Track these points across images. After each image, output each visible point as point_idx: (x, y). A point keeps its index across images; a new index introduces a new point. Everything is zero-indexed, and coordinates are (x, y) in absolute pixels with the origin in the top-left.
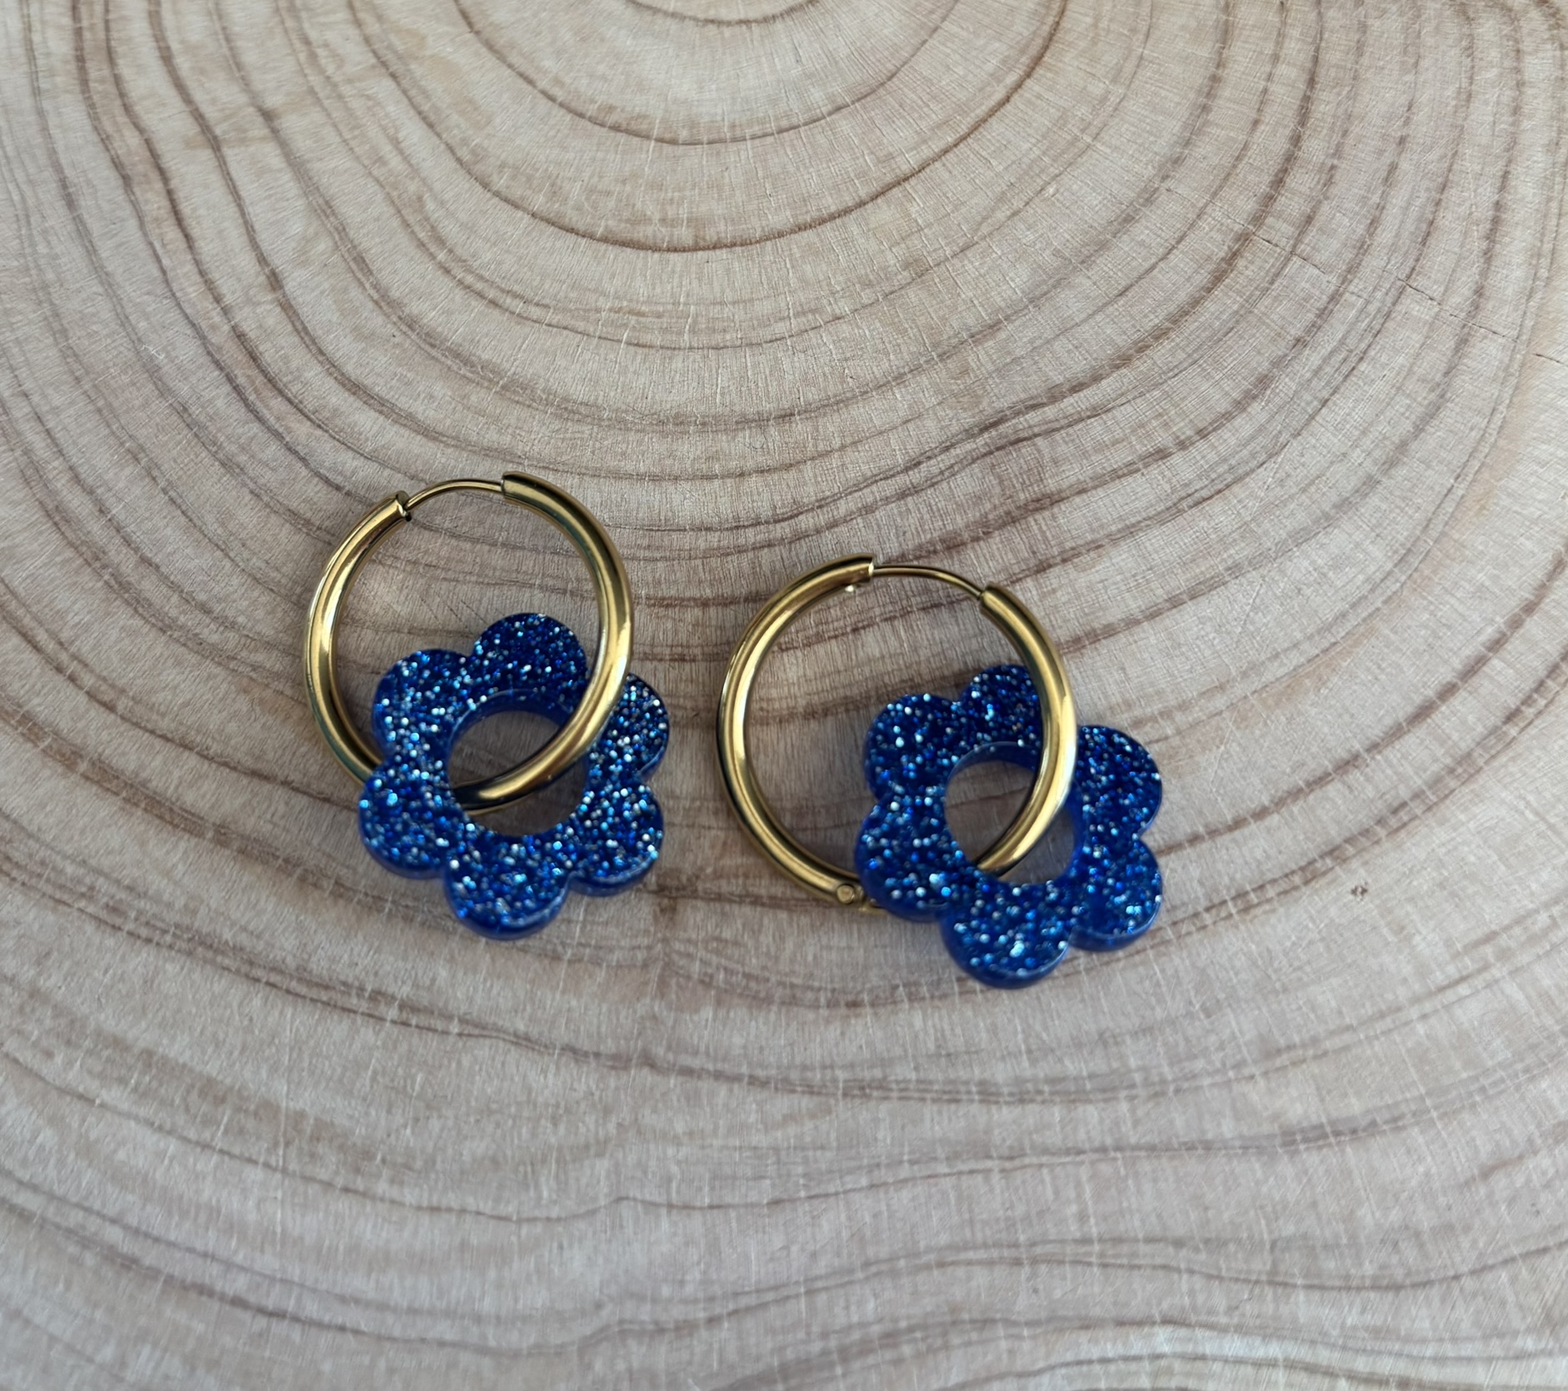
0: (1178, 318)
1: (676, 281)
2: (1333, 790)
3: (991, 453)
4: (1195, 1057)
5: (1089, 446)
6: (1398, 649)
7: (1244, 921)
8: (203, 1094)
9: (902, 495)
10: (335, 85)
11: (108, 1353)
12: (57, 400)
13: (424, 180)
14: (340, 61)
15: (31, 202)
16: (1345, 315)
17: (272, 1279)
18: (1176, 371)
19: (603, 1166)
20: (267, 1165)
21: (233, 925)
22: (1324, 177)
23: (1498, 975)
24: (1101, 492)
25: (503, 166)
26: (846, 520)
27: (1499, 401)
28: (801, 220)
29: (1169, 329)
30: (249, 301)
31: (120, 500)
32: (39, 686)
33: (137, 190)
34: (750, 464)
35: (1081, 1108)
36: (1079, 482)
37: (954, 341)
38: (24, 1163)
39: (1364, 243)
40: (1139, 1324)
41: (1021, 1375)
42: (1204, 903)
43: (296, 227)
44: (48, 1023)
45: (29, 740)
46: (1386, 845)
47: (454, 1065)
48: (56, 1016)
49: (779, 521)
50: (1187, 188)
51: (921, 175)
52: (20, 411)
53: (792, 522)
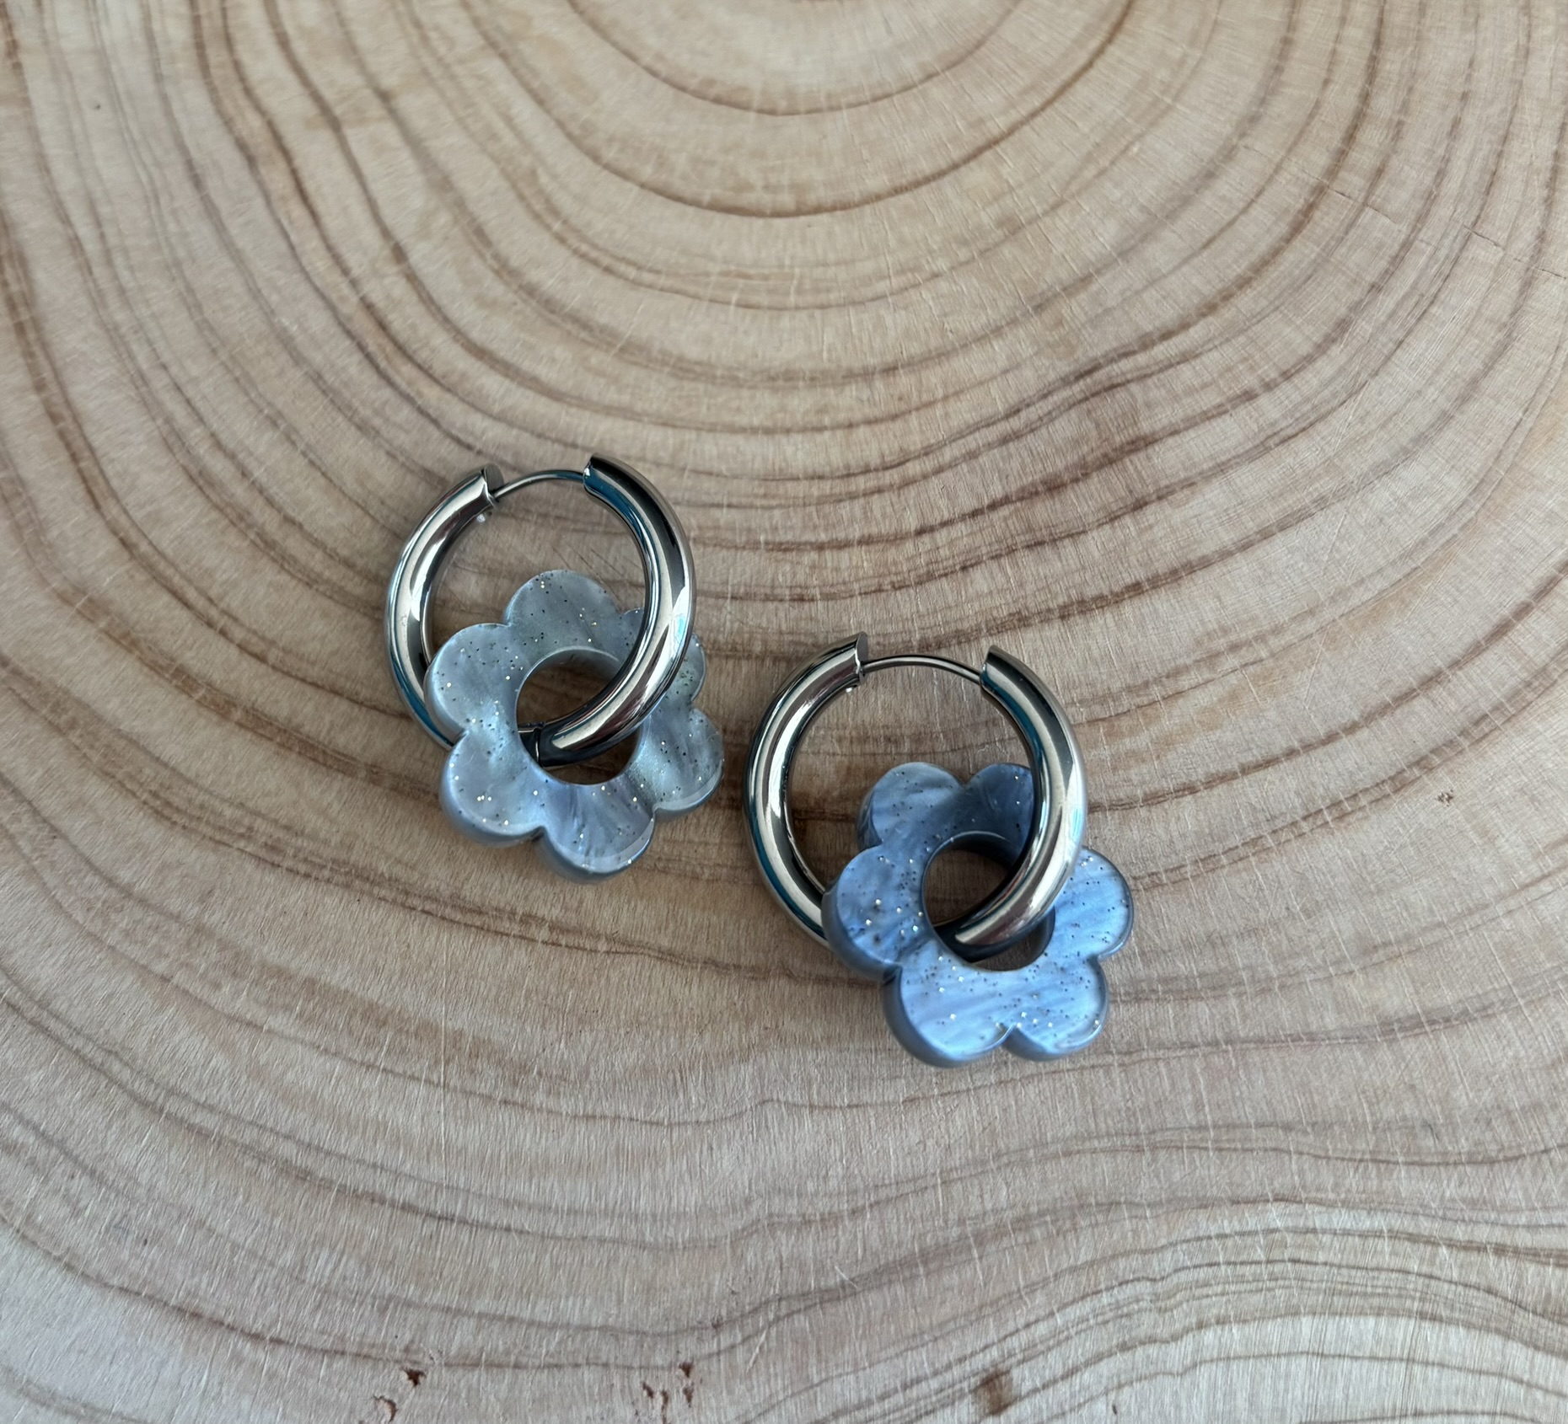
0: (1260, 267)
1: (780, 245)
2: (1419, 704)
3: (1086, 399)
4: (1298, 954)
5: (1179, 388)
6: (1474, 572)
7: (1339, 828)
8: (365, 1017)
9: (1004, 441)
10: (447, 67)
11: (288, 1257)
12: (195, 371)
13: (537, 155)
14: (451, 42)
15: (159, 184)
16: (1417, 261)
17: (439, 1186)
18: (1259, 317)
19: (747, 1071)
20: (428, 1081)
21: (388, 858)
22: (1392, 132)
24: (1192, 433)
25: (611, 140)
26: (952, 465)
28: (897, 183)
29: (1251, 278)
30: (377, 274)
31: (261, 463)
32: (189, 642)
33: (263, 171)
34: (857, 416)
35: (1193, 1005)
36: (1172, 424)
37: (1049, 294)
38: (199, 1085)
39: (1431, 193)
40: (1254, 1202)
41: (1144, 1252)
42: (1302, 813)
43: (418, 200)
44: (214, 956)
45: (183, 691)
46: (1470, 754)
47: (603, 981)
48: (221, 950)
49: (887, 468)
50: (1265, 145)
51: (1011, 139)
52: (159, 382)
53: (900, 469)
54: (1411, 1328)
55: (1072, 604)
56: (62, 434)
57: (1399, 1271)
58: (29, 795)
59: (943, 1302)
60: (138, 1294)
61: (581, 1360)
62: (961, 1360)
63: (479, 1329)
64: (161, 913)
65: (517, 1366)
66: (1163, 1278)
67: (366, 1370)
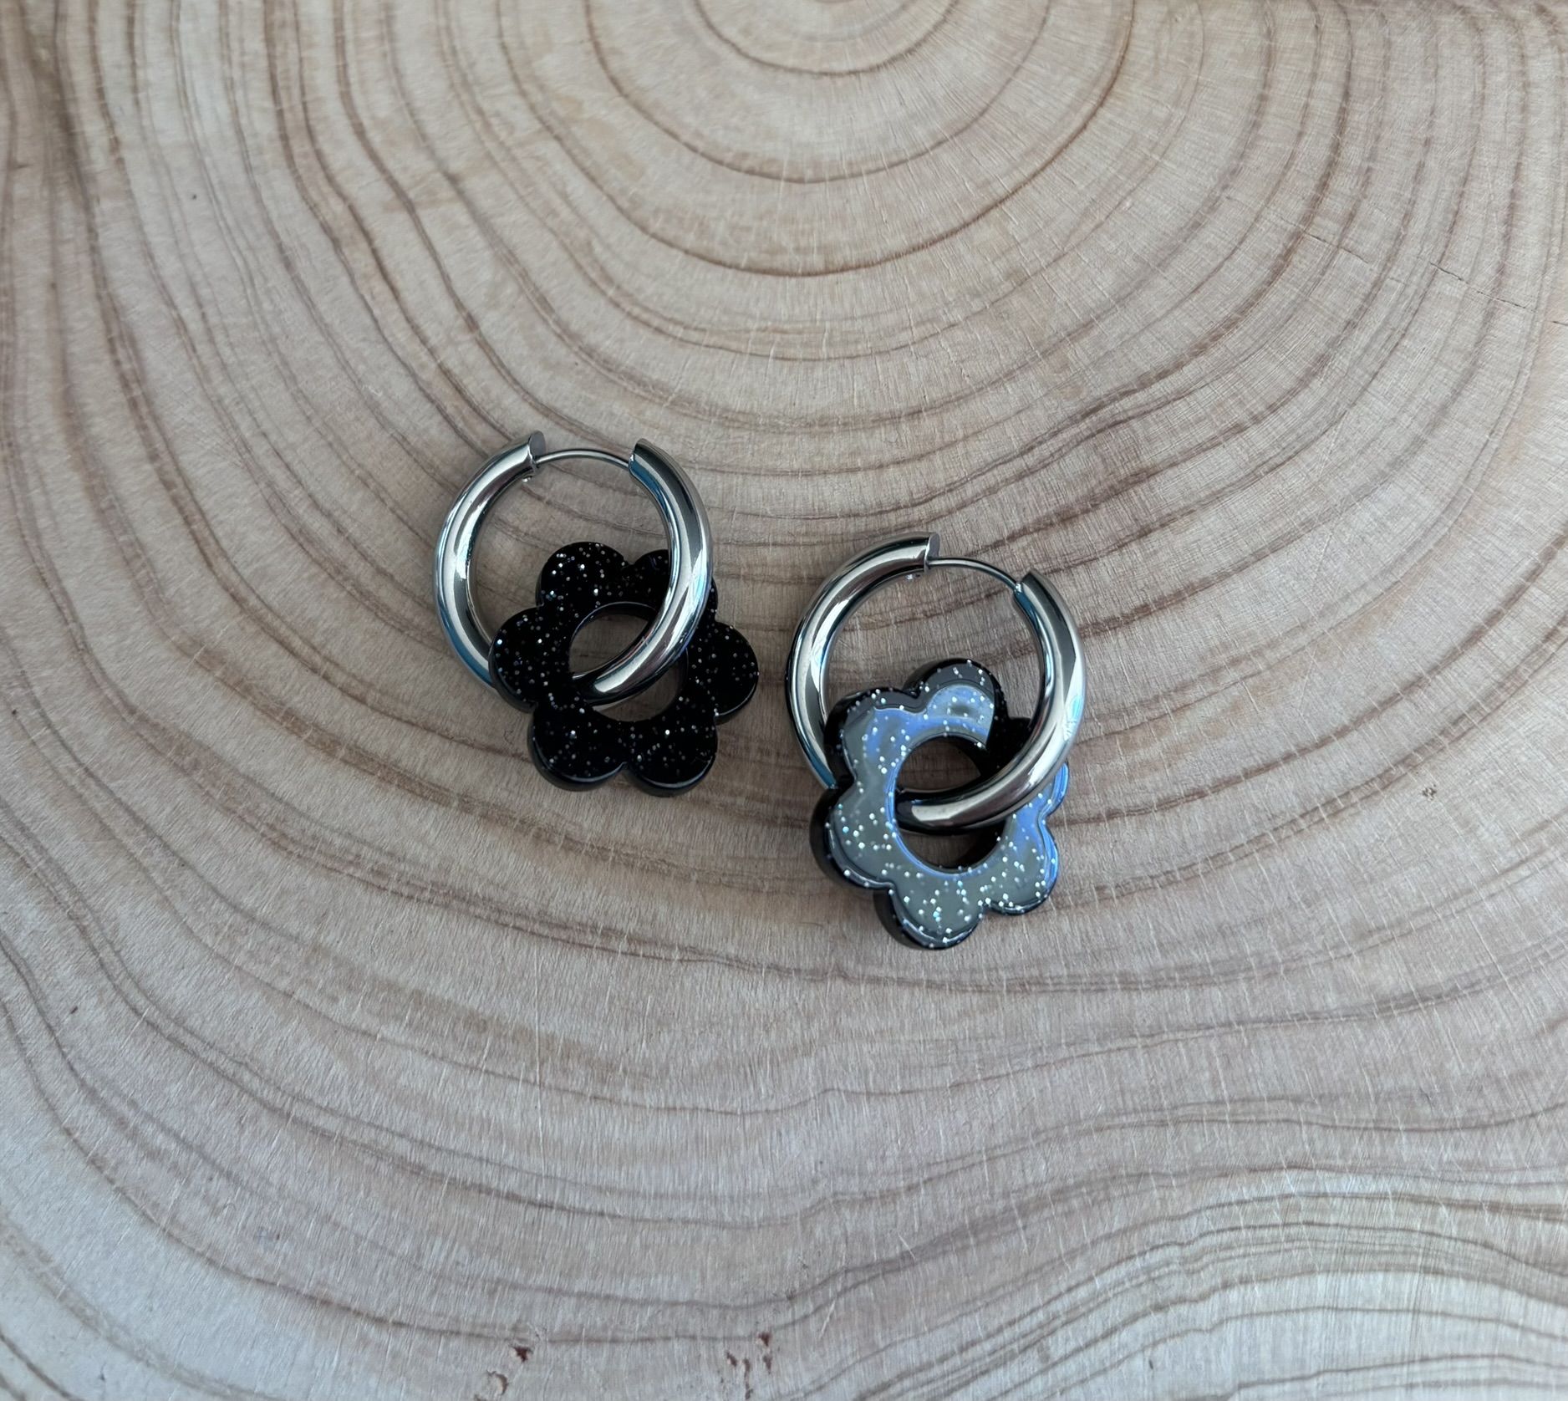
0: (1244, 310)
1: (812, 302)
2: (1403, 708)
3: (1093, 435)
4: (1300, 941)
5: (1176, 424)
6: (1449, 584)
7: (1334, 824)
8: (467, 1024)
9: (1020, 477)
10: (508, 150)
11: (406, 1247)
12: (292, 438)
13: (591, 228)
14: (511, 129)
15: (253, 266)
16: (1388, 298)
17: (539, 1176)
18: (1246, 356)
19: (810, 1064)
20: (526, 1081)
21: (480, 881)
22: (1362, 179)
23: (1552, 857)
24: (1189, 464)
25: (657, 212)
26: (974, 501)
27: (1522, 365)
28: (914, 242)
29: (1237, 320)
30: (451, 342)
31: (355, 521)
32: (297, 686)
33: (346, 251)
34: (887, 457)
35: (1207, 991)
36: (1170, 456)
37: (1055, 340)
38: (321, 1091)
39: (1399, 234)
40: (1269, 1170)
41: (1172, 1219)
42: (1300, 811)
43: (486, 275)
44: (331, 973)
45: (293, 732)
46: (1451, 752)
47: (678, 987)
48: (336, 967)
49: (915, 505)
50: (1245, 195)
51: (1015, 197)
52: (260, 448)
53: (927, 505)
54: (1416, 1282)
55: (1087, 626)
56: (175, 500)
57: (1403, 1230)
58: (159, 831)
59: (992, 1271)
60: (273, 1284)
61: (671, 1333)
62: (1011, 1323)
63: (578, 1308)
64: (282, 935)
65: (614, 1341)
66: (1189, 1243)
67: (478, 1348)
